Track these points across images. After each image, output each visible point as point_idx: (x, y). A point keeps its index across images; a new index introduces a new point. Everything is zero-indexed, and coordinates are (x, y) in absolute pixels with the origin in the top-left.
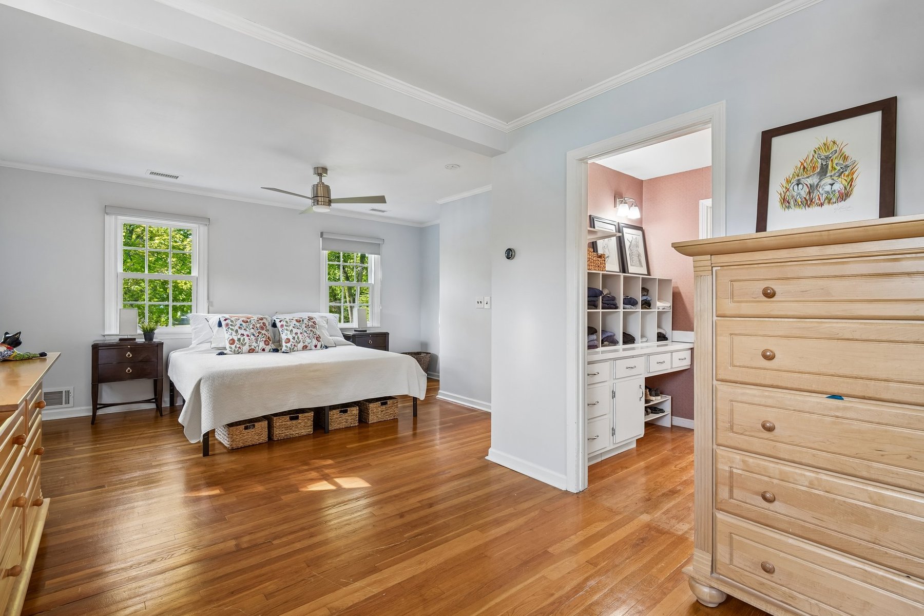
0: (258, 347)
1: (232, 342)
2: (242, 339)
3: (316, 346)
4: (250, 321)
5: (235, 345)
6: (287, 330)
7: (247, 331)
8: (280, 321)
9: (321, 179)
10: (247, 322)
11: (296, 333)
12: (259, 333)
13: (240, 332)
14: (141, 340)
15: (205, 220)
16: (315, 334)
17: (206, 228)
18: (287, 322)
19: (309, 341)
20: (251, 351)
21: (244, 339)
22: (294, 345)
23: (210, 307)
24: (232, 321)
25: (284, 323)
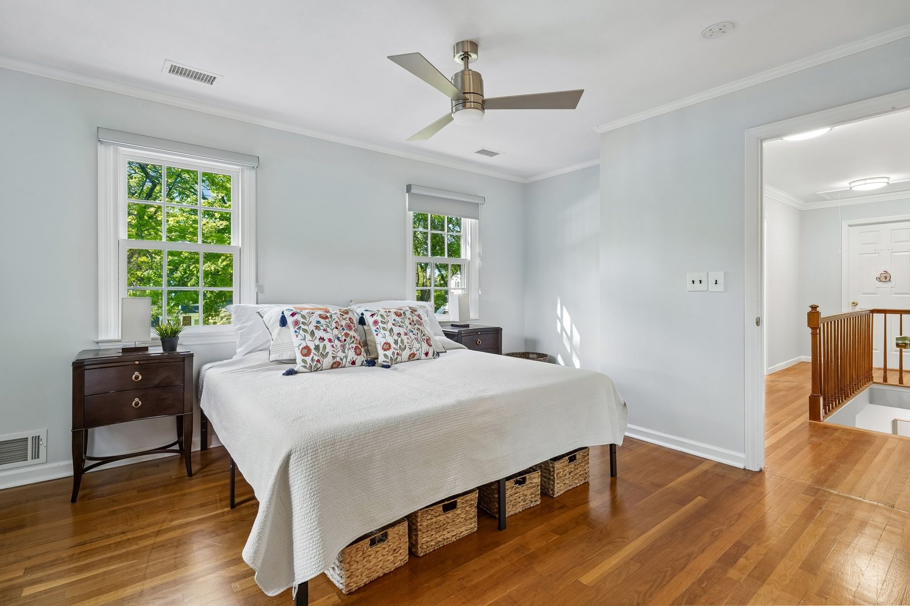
0: (346, 359)
1: (306, 351)
2: (321, 346)
3: (427, 354)
4: (331, 316)
5: (311, 356)
6: (384, 329)
7: (328, 332)
8: (372, 315)
9: (466, 64)
10: (326, 318)
11: (399, 334)
12: (347, 335)
13: (319, 334)
14: (157, 350)
15: (252, 160)
16: (424, 335)
17: (253, 173)
18: (382, 316)
19: (418, 346)
20: (336, 365)
21: (325, 347)
22: (398, 354)
23: (260, 294)
24: (303, 317)
25: (379, 319)
